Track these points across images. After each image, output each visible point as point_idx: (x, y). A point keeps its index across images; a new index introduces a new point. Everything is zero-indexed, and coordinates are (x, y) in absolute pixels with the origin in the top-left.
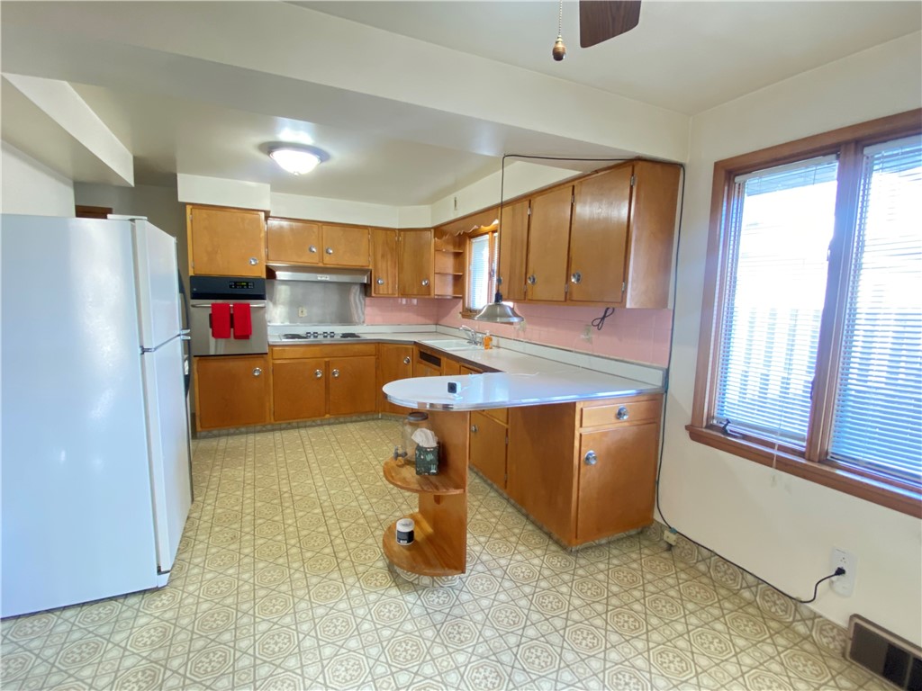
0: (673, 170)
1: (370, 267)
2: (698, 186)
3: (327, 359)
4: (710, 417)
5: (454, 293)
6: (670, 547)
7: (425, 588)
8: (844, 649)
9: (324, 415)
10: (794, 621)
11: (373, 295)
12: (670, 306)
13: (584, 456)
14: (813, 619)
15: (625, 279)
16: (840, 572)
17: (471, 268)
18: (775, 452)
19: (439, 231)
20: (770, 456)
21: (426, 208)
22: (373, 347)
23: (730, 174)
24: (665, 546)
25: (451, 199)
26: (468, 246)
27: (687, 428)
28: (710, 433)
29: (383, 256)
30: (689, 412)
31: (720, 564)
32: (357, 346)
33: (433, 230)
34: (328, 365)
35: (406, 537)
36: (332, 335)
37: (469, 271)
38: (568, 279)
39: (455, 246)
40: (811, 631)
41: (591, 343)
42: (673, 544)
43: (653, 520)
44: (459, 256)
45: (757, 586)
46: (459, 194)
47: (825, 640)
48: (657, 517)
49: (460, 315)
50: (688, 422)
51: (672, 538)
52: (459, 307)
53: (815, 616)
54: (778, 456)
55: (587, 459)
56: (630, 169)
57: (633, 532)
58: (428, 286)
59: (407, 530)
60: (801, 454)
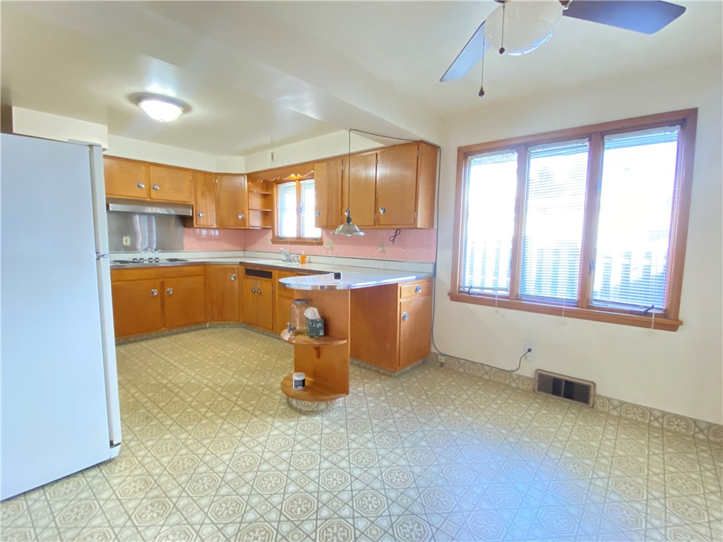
0: (435, 149)
1: (192, 203)
2: (448, 160)
3: (161, 280)
4: (460, 287)
5: (264, 224)
6: (442, 365)
7: (322, 411)
8: (534, 388)
9: (160, 329)
10: (510, 382)
11: (195, 226)
12: (435, 227)
13: (402, 316)
14: (518, 379)
15: (416, 210)
16: (530, 350)
17: (279, 206)
18: (497, 299)
19: (251, 177)
20: (494, 301)
21: (241, 159)
22: (201, 268)
23: (465, 154)
24: (439, 365)
25: (269, 152)
26: (275, 189)
27: (449, 294)
28: (460, 296)
29: (202, 194)
30: (449, 286)
31: (471, 366)
32: (187, 268)
33: (246, 176)
34: (162, 284)
35: (302, 384)
36: (157, 260)
37: (277, 208)
38: (376, 211)
39: (263, 189)
40: (518, 385)
41: (385, 253)
42: (444, 362)
43: (431, 352)
44: (268, 198)
45: (491, 371)
46: (276, 151)
47: (525, 387)
48: (433, 350)
49: (270, 242)
50: (449, 291)
51: (442, 359)
52: (270, 235)
53: (519, 376)
54: (498, 301)
55: (404, 317)
56: (417, 146)
57: (420, 362)
58: (244, 220)
59: (301, 378)
60: (507, 298)
